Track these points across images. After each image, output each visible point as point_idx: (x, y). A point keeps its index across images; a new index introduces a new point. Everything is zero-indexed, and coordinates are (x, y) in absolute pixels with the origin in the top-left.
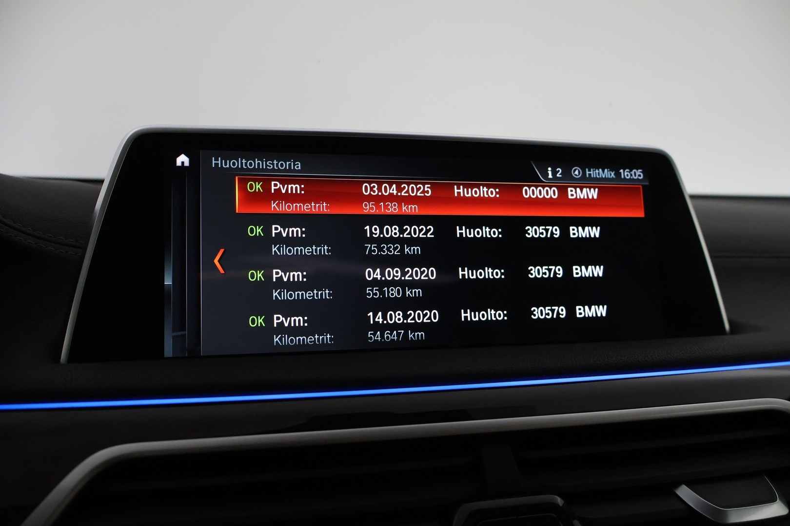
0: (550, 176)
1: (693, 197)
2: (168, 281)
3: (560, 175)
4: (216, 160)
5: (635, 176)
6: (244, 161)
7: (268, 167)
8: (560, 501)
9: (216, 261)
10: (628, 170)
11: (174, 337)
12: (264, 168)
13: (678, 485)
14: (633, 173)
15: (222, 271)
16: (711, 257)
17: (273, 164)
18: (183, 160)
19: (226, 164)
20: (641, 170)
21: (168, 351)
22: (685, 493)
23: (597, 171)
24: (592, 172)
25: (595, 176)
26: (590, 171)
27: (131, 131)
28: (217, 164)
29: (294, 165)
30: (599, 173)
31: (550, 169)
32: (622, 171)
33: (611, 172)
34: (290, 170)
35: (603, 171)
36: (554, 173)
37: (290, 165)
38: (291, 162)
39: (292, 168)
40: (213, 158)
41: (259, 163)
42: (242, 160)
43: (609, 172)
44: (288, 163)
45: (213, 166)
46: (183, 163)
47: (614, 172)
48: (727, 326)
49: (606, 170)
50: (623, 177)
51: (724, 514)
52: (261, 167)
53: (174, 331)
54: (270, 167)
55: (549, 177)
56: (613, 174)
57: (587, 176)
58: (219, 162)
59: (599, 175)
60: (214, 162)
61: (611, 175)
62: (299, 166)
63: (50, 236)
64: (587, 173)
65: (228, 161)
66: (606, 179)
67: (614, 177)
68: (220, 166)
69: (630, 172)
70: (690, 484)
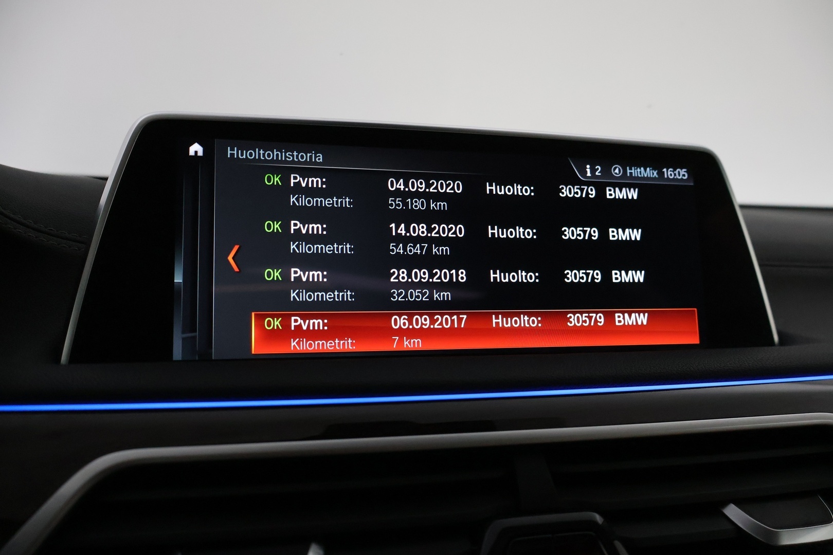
0: (589, 174)
1: (743, 207)
2: (178, 279)
3: (599, 173)
4: (232, 149)
5: (679, 176)
6: (262, 152)
7: (287, 159)
8: (598, 518)
9: (230, 258)
10: (672, 169)
11: (183, 339)
12: (283, 159)
13: (725, 504)
14: (677, 172)
15: (236, 269)
16: (760, 265)
17: (293, 156)
18: (196, 149)
19: (242, 155)
20: (685, 170)
21: (178, 353)
22: (733, 512)
23: (639, 170)
24: (633, 171)
25: (636, 175)
26: (632, 170)
27: (141, 117)
28: (232, 155)
29: (316, 157)
30: (640, 172)
31: (588, 166)
32: (665, 170)
33: (653, 171)
34: (311, 162)
35: (645, 170)
36: (593, 171)
37: (311, 157)
38: (312, 154)
39: (313, 161)
40: (229, 148)
41: (277, 155)
42: (259, 150)
43: (651, 171)
44: (308, 155)
45: (229, 156)
46: (196, 152)
47: (656, 171)
48: (776, 338)
49: (648, 169)
50: (666, 176)
51: (776, 536)
52: (280, 159)
53: (183, 332)
54: (290, 158)
55: (587, 175)
56: (655, 173)
57: (628, 175)
58: (235, 152)
59: (641, 174)
60: (229, 152)
61: (653, 174)
62: (320, 158)
63: (52, 230)
64: (628, 171)
65: (245, 151)
66: (648, 178)
67: (657, 176)
68: (235, 157)
69: (673, 171)
70: (738, 504)
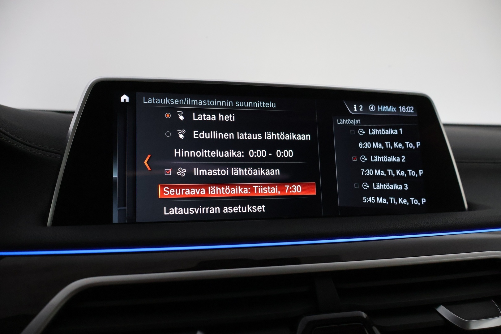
1: (445, 125)
2: (115, 175)
3: (361, 109)
5: (409, 110)
8: (364, 315)
9: (146, 162)
10: (404, 107)
11: (119, 210)
13: (438, 305)
14: (407, 108)
15: (149, 169)
16: (456, 162)
18: (125, 98)
20: (412, 107)
21: (115, 219)
22: (442, 310)
23: (385, 107)
24: (381, 108)
25: (383, 111)
31: (355, 106)
32: (400, 107)
33: (394, 108)
35: (389, 107)
36: (358, 108)
43: (392, 108)
46: (125, 100)
47: (395, 108)
48: (466, 206)
49: (390, 107)
50: (401, 111)
51: (468, 324)
53: (118, 207)
55: (355, 111)
56: (395, 109)
57: (379, 110)
59: (386, 110)
61: (393, 110)
63: (40, 146)
64: (379, 108)
66: (390, 112)
67: (396, 111)
69: (405, 108)
70: (446, 305)
